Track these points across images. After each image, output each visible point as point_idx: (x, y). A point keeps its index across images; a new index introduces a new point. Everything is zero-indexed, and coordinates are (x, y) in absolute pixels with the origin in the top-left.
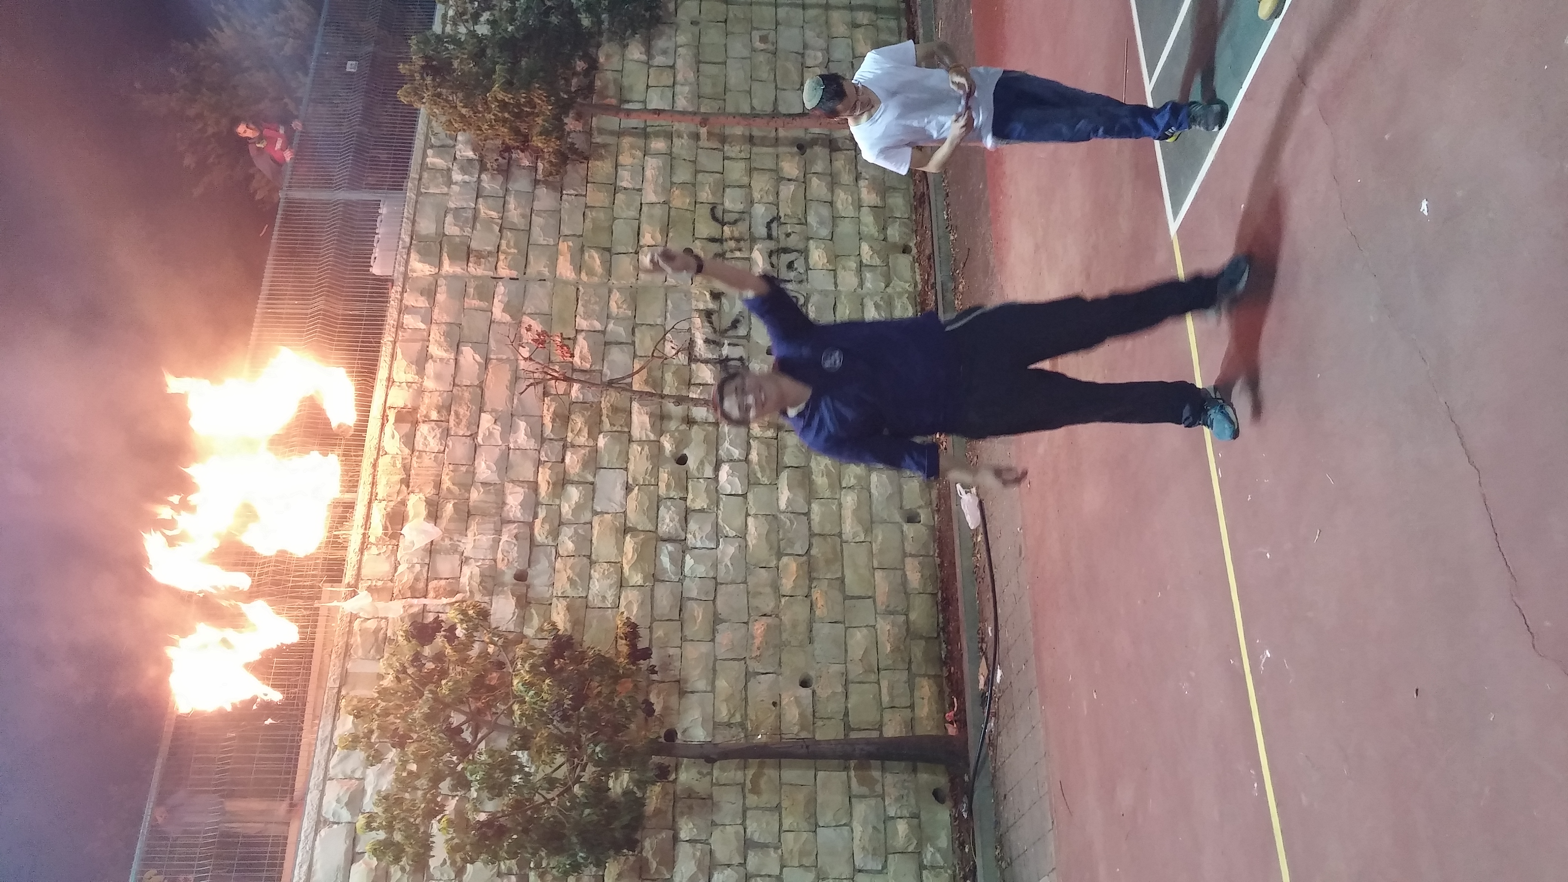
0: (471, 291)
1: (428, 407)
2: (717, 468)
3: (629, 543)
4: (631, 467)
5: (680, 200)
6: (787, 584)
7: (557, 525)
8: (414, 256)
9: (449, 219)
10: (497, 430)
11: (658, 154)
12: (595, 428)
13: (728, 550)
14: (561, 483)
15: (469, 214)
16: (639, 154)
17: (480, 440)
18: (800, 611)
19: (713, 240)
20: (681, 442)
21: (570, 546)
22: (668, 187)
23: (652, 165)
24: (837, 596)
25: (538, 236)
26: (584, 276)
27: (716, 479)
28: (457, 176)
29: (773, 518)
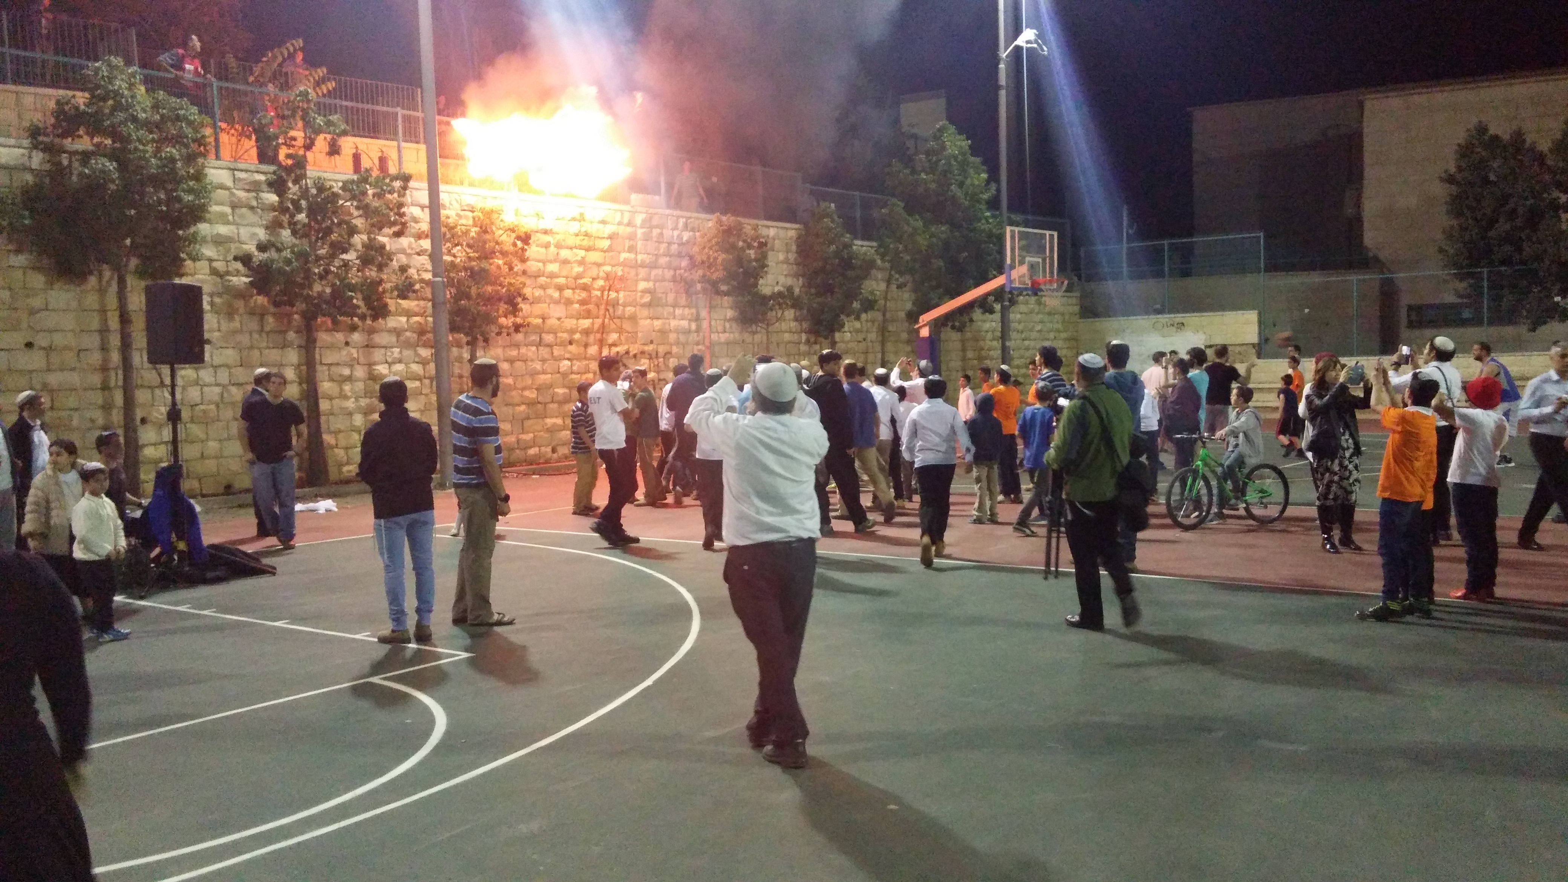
0: (631, 242)
1: (586, 227)
2: (569, 359)
3: (540, 321)
4: (568, 320)
5: (672, 337)
6: (527, 393)
7: (543, 287)
8: (644, 216)
9: (658, 231)
10: (579, 258)
11: (690, 325)
12: (583, 302)
13: (538, 366)
14: (560, 288)
15: (661, 240)
16: (689, 317)
17: (575, 250)
18: (517, 400)
19: (657, 354)
20: (578, 342)
21: (537, 294)
22: (677, 331)
23: (684, 324)
24: (524, 416)
25: (654, 272)
26: (639, 294)
27: (565, 359)
28: (676, 233)
29: (551, 386)
